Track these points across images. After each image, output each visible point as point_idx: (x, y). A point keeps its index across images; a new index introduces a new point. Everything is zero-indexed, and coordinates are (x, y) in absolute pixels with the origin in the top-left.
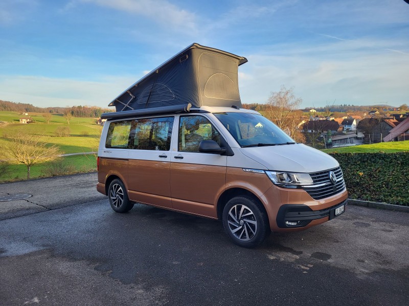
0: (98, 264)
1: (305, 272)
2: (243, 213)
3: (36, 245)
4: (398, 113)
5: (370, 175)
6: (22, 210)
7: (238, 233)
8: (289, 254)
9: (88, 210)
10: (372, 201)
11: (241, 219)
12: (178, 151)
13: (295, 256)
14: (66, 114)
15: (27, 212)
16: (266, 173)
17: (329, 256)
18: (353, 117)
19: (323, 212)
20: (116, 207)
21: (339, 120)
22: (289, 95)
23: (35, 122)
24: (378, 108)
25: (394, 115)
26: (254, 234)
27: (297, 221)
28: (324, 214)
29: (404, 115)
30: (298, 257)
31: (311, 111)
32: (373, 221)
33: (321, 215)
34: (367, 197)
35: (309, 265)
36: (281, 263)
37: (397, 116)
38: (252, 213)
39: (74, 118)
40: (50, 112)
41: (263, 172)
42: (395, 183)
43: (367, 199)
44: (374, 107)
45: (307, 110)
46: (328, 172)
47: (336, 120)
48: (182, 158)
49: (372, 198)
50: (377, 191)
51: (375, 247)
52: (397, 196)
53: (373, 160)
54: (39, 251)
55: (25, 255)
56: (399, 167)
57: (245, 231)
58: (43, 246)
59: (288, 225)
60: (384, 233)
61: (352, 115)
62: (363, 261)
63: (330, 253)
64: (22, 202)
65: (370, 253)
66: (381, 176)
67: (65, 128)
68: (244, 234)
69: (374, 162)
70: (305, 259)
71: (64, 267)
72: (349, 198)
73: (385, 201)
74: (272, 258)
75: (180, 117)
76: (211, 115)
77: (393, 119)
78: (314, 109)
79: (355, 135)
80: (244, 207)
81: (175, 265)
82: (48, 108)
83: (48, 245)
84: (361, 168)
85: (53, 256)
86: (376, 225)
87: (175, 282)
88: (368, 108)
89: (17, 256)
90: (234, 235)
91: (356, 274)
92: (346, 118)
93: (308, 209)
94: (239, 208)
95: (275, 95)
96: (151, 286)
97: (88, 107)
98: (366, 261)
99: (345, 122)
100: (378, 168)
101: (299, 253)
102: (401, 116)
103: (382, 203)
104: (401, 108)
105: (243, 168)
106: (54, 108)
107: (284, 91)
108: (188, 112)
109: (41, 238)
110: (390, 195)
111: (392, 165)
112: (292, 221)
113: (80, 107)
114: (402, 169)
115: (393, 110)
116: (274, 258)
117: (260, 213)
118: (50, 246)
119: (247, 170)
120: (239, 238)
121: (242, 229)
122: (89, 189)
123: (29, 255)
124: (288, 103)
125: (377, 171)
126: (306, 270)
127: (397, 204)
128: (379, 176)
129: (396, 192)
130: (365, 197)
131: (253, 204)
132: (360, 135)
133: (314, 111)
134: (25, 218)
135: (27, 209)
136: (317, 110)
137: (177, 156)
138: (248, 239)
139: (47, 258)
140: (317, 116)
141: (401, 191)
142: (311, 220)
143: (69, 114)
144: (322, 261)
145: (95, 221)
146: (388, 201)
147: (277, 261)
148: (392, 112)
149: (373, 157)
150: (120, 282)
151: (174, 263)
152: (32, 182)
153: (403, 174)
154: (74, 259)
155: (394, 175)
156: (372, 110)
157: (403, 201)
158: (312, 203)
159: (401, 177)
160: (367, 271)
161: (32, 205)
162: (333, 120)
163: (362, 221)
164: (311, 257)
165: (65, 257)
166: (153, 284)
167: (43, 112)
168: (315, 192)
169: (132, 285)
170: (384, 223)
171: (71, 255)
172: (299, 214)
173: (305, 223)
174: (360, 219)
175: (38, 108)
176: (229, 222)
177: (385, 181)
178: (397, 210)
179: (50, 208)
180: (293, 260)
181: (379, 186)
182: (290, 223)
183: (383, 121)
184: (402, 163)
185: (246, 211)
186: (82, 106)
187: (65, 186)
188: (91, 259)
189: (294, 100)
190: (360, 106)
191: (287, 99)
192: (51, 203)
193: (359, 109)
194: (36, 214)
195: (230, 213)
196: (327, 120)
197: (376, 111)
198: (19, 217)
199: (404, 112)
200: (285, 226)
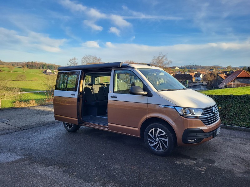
0: (65, 168)
1: (203, 173)
2: (159, 134)
3: (19, 155)
4: (226, 70)
5: (226, 109)
6: (4, 130)
7: (155, 146)
8: (189, 160)
9: (49, 130)
10: (228, 125)
11: (157, 138)
12: (113, 93)
13: (193, 161)
14: (23, 67)
15: (8, 131)
16: (175, 108)
17: (214, 162)
18: (200, 72)
19: (210, 133)
20: (68, 128)
21: (193, 74)
22: (164, 58)
23: (2, 71)
24: (215, 67)
25: (224, 72)
26: (166, 147)
27: (194, 139)
28: (211, 135)
29: (229, 72)
30: (195, 162)
31: (176, 68)
32: (233, 138)
33: (209, 135)
34: (225, 122)
35: (204, 168)
36: (185, 166)
37: (226, 72)
38: (165, 134)
39: (29, 69)
40: (13, 65)
41: (173, 107)
42: (241, 113)
43: (225, 124)
44: (213, 67)
45: (174, 68)
46: (211, 107)
47: (191, 74)
48: (116, 97)
49: (228, 123)
50: (230, 118)
51: (240, 155)
52: (243, 122)
53: (227, 99)
54: (22, 159)
55: (13, 162)
56: (243, 104)
57: (159, 145)
58: (24, 155)
59: (190, 142)
60: (242, 145)
61: (200, 71)
62: (236, 165)
63: (214, 159)
64: (3, 124)
65: (239, 159)
66: (232, 109)
67: (22, 76)
68: (159, 147)
69: (227, 101)
70: (200, 163)
71: (42, 170)
72: (221, 123)
73: (236, 125)
74: (179, 163)
75: (115, 70)
76: (136, 69)
77: (223, 74)
78: (178, 67)
79: (202, 83)
80: (159, 130)
81: (117, 168)
82: (11, 63)
83: (27, 155)
84: (219, 104)
85: (32, 163)
86: (235, 140)
87: (121, 181)
88: (209, 68)
89: (7, 163)
90: (152, 147)
91: (235, 173)
92: (196, 73)
93: (202, 131)
94: (156, 131)
95: (156, 58)
96: (106, 184)
97: (38, 63)
98: (238, 164)
99: (195, 76)
100: (230, 105)
101: (195, 159)
102: (228, 73)
103: (235, 126)
104: (228, 68)
105: (159, 105)
106: (15, 63)
107: (161, 56)
108: (120, 67)
109: (21, 150)
110: (239, 121)
111: (238, 103)
112: (191, 139)
113: (32, 62)
114: (245, 105)
115: (223, 69)
116: (180, 163)
117: (170, 134)
118: (29, 155)
119: (162, 106)
120: (156, 150)
121: (158, 144)
122: (47, 116)
123: (16, 162)
124: (164, 63)
125: (230, 106)
126: (203, 171)
127: (244, 127)
128: (231, 109)
129: (242, 119)
130: (224, 122)
131: (166, 128)
132: (205, 83)
133: (178, 68)
134: (7, 135)
135: (8, 130)
136: (180, 68)
137: (112, 96)
138: (161, 150)
139: (29, 164)
140: (180, 72)
141: (245, 119)
142: (203, 139)
143: (25, 67)
144: (210, 164)
145: (56, 138)
146: (238, 125)
147: (182, 165)
148: (223, 70)
149: (226, 97)
150: (83, 181)
151: (116, 167)
152: (7, 111)
153: (246, 108)
154: (47, 165)
155: (240, 109)
156: (211, 69)
157: (248, 125)
158: (204, 128)
159: (244, 110)
160: (241, 171)
161: (10, 127)
162: (189, 74)
163: (226, 138)
164: (203, 162)
165: (41, 163)
166: (106, 182)
167: (8, 65)
168: (206, 120)
169: (93, 183)
170: (240, 139)
171: (45, 162)
172: (196, 134)
173: (199, 140)
174: (224, 136)
175: (4, 62)
176: (148, 139)
177: (235, 113)
178: (244, 131)
179: (23, 129)
180: (192, 164)
181: (231, 115)
182: (191, 141)
183: (218, 75)
184: (245, 102)
185: (160, 132)
186: (34, 62)
187: (30, 114)
188: (60, 165)
189: (167, 62)
190: (204, 66)
191: (163, 61)
192: (23, 125)
193: (204, 68)
194: (14, 133)
195: (149, 133)
196: (185, 74)
197: (213, 69)
198: (2, 135)
199: (229, 70)
200: (187, 142)
